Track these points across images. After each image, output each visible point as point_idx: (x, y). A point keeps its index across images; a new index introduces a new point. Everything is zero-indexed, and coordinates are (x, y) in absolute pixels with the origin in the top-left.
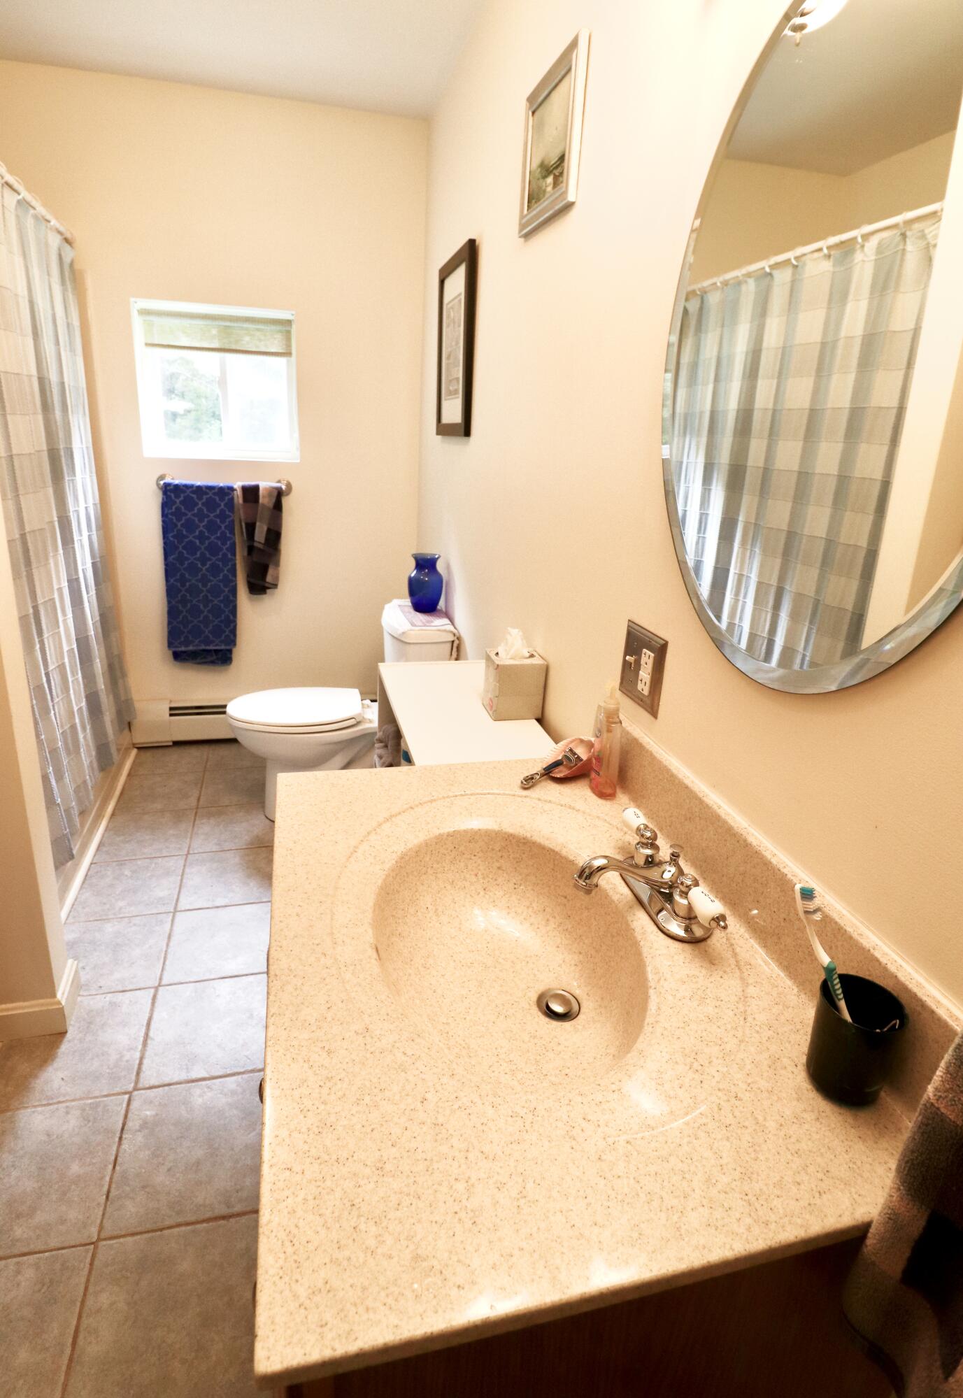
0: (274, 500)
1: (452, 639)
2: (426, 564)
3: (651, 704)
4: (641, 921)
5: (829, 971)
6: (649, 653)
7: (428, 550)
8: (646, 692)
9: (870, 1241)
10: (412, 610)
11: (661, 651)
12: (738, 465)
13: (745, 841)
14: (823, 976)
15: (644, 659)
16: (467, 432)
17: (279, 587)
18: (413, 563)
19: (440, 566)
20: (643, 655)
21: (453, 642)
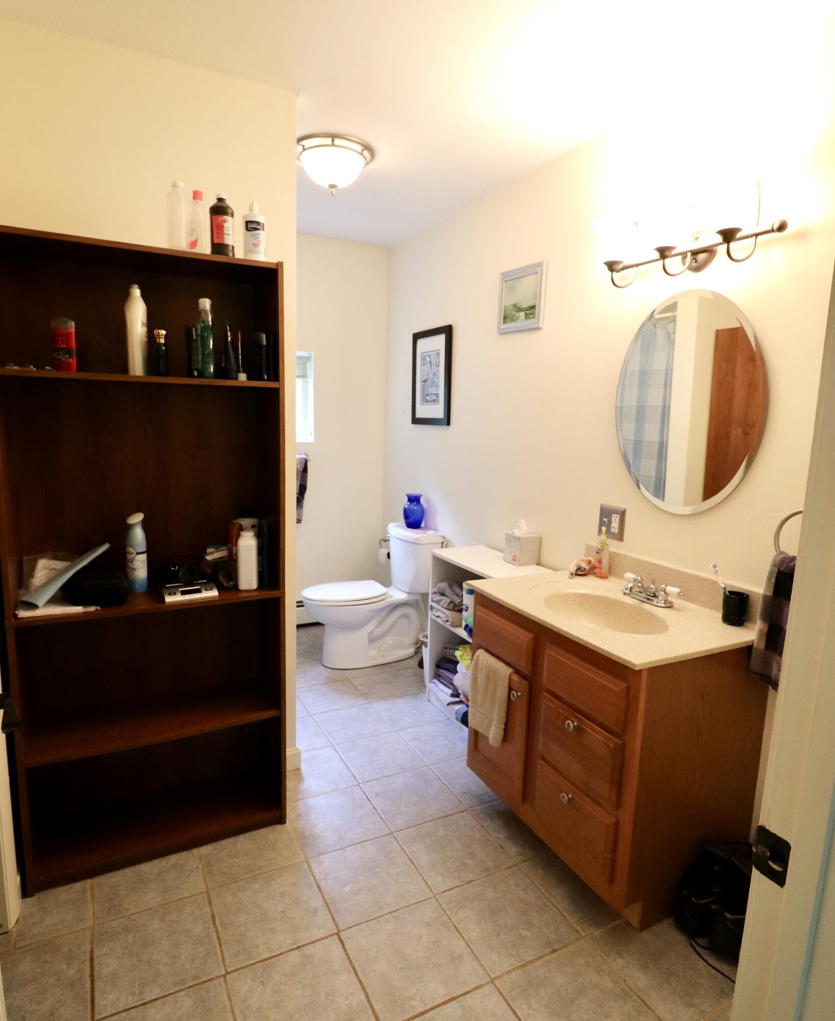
0: (303, 466)
1: (442, 541)
2: (414, 500)
3: (620, 536)
4: (647, 607)
5: (725, 589)
6: (616, 515)
7: (414, 492)
8: (617, 531)
9: (755, 644)
10: (406, 528)
11: (623, 514)
12: (638, 441)
13: (678, 571)
14: (723, 591)
15: (613, 519)
16: (448, 424)
17: (302, 521)
18: (406, 499)
19: (422, 500)
20: (613, 517)
21: (442, 543)
